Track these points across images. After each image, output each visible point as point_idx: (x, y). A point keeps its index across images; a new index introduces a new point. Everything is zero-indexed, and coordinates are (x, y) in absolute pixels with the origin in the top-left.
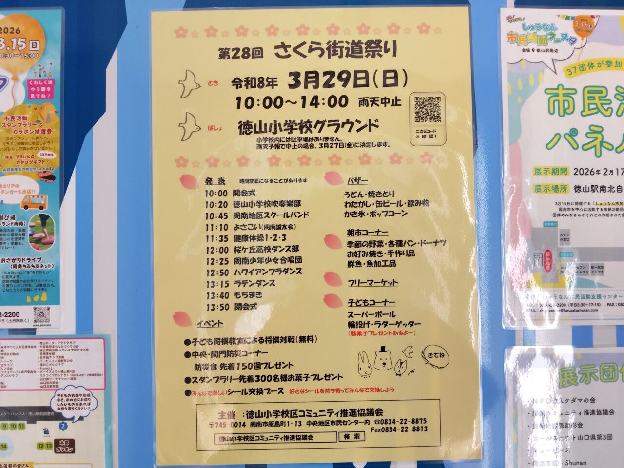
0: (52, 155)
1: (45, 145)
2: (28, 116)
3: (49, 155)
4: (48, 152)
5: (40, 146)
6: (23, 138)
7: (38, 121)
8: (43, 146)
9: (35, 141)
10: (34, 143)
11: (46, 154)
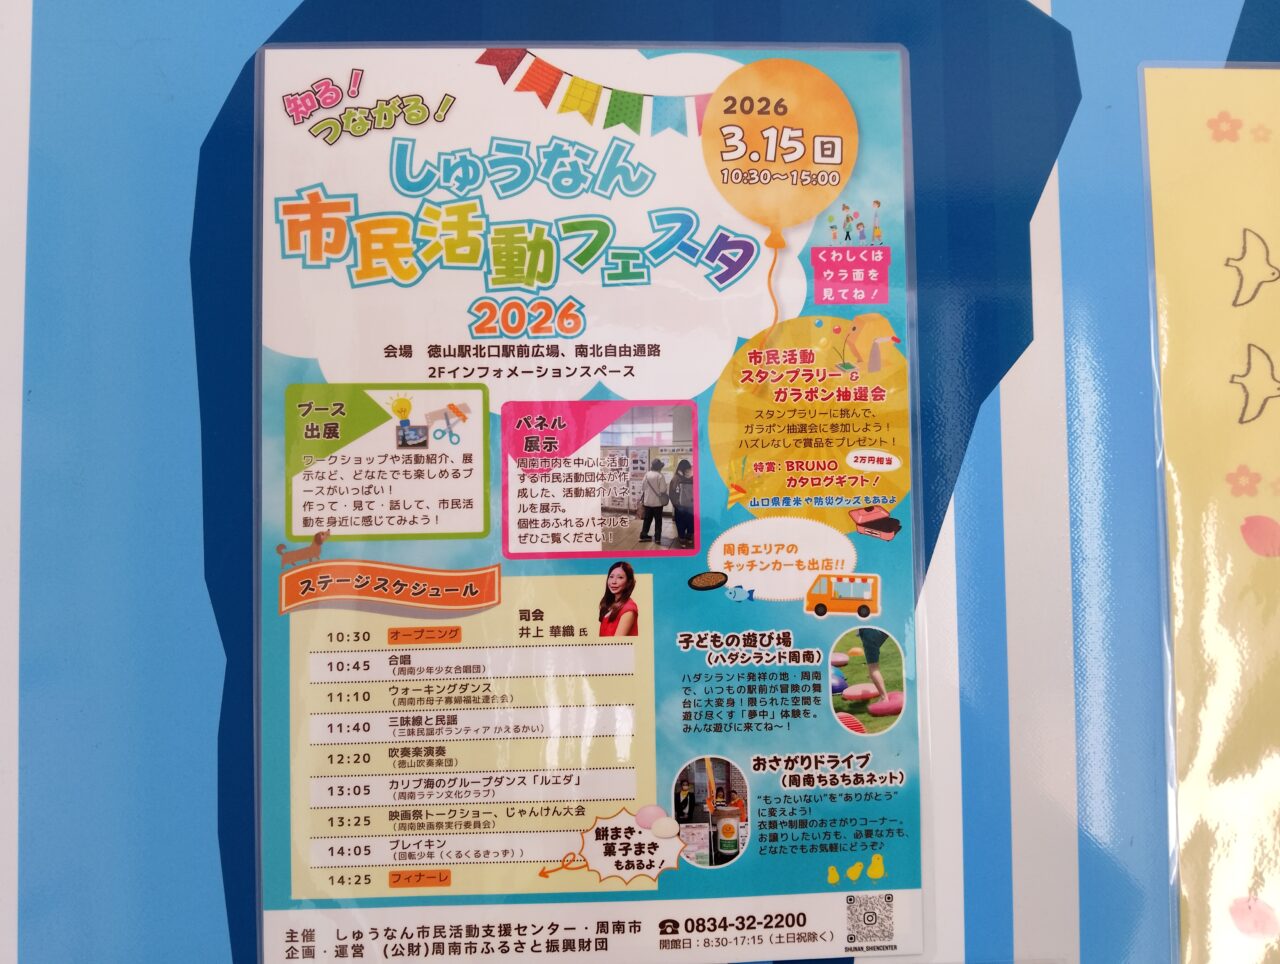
0: (889, 462)
1: (868, 434)
2: (816, 350)
3: (880, 461)
4: (876, 453)
5: (852, 436)
6: (803, 414)
7: (846, 366)
8: (861, 434)
9: (838, 420)
10: (834, 427)
11: (871, 459)
